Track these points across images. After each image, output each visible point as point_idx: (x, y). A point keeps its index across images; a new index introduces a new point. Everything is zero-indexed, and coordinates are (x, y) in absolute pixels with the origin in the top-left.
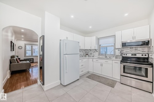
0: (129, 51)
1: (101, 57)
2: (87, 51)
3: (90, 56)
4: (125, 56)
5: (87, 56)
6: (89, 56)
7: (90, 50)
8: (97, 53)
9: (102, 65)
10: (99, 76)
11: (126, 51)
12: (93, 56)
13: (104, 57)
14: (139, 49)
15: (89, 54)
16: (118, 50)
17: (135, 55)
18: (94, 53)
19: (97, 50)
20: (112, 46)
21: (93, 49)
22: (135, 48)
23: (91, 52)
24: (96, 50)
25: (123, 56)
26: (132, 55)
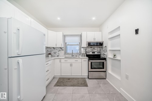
0: (90, 49)
1: (67, 56)
2: (49, 50)
3: (54, 56)
4: (88, 54)
5: (50, 56)
6: (52, 56)
7: (53, 48)
8: (63, 52)
9: (71, 65)
10: (69, 79)
11: (88, 49)
12: (58, 56)
13: (71, 56)
14: (96, 48)
15: (52, 53)
16: (84, 49)
17: (94, 53)
18: (59, 52)
19: (63, 49)
20: (77, 45)
21: (58, 48)
22: (93, 48)
23: (55, 51)
24: (61, 48)
25: (87, 54)
26: (93, 53)
